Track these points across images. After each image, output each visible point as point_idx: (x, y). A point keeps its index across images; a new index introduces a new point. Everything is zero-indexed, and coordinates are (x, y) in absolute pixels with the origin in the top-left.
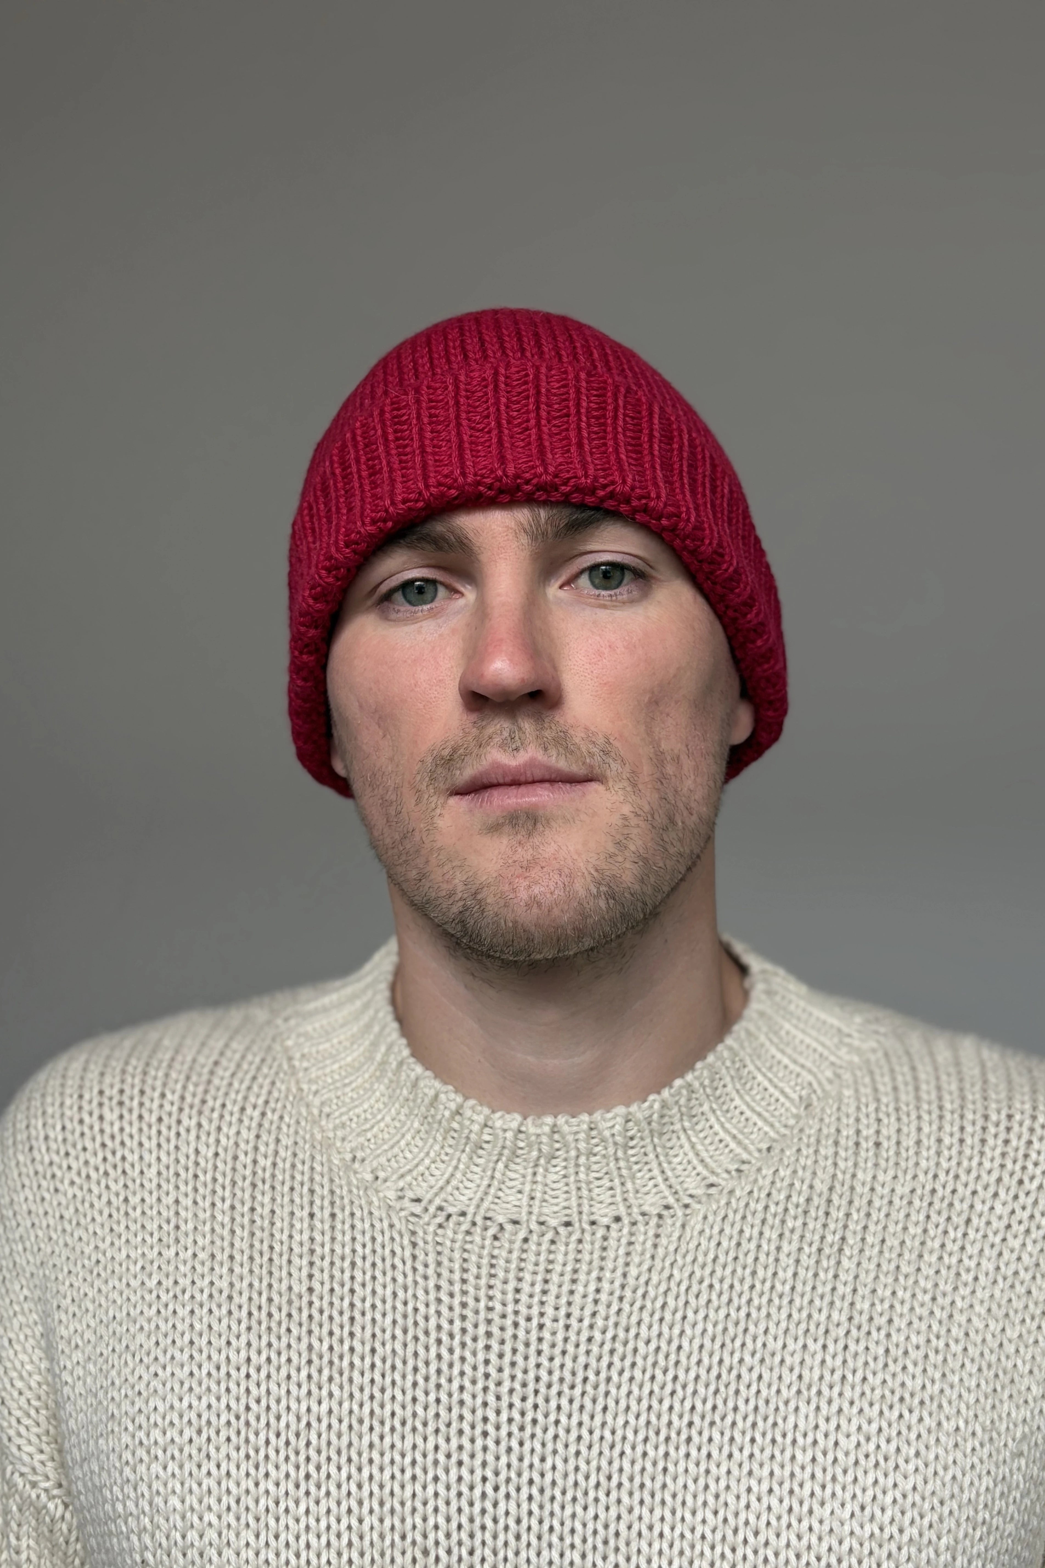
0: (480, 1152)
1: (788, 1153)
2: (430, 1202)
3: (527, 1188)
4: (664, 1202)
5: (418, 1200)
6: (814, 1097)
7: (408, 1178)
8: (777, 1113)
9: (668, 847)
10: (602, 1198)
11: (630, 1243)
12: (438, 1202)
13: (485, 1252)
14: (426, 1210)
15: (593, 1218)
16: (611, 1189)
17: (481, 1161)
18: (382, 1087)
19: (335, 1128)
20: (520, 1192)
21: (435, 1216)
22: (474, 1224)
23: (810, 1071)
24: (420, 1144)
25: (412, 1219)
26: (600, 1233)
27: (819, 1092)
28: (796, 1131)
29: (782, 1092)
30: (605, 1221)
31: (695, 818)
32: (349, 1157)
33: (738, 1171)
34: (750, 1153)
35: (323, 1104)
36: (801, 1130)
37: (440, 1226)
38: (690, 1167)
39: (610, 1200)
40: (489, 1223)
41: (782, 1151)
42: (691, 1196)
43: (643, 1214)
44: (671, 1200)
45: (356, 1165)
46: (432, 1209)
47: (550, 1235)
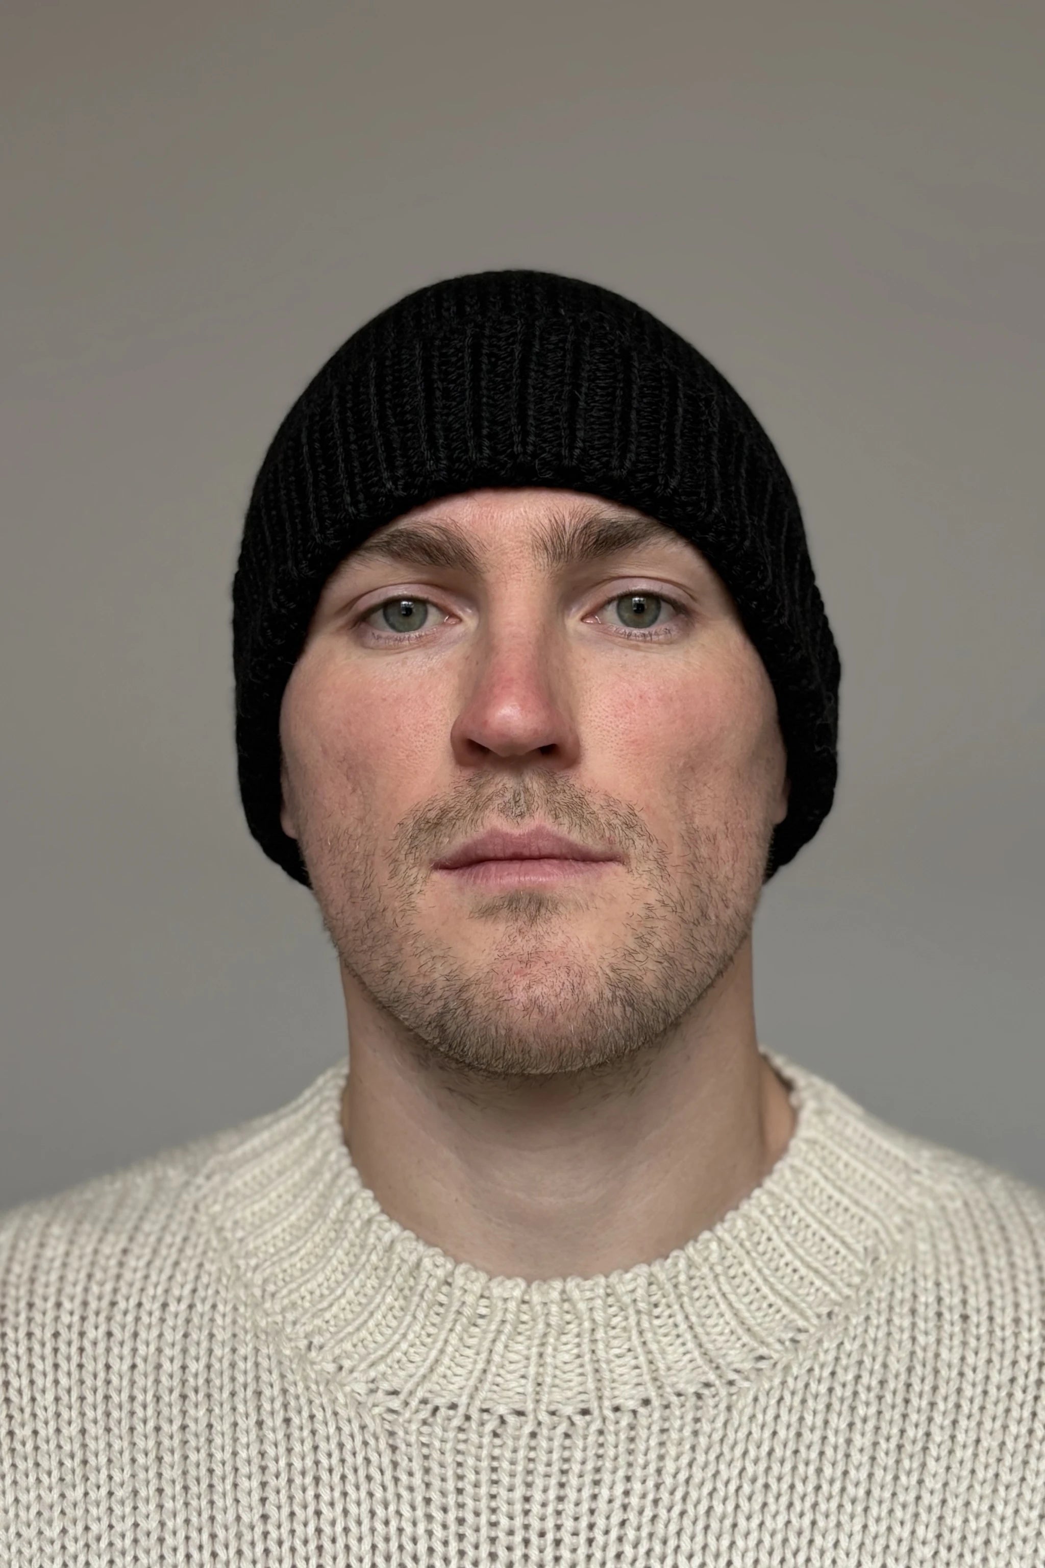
0: (473, 1330)
1: (854, 1321)
2: (411, 1393)
3: (532, 1370)
4: (703, 1379)
5: (395, 1393)
6: (882, 1250)
7: (382, 1367)
8: (838, 1269)
9: (699, 945)
10: (626, 1378)
11: (663, 1431)
12: (420, 1394)
13: (484, 1453)
14: (406, 1404)
15: (617, 1402)
16: (637, 1367)
17: (472, 1342)
18: (340, 1253)
19: (283, 1311)
20: (523, 1377)
21: (417, 1411)
22: (468, 1418)
23: (875, 1216)
24: (394, 1323)
25: (390, 1417)
26: (625, 1420)
27: (888, 1242)
28: (862, 1293)
29: (843, 1242)
30: (632, 1404)
31: (730, 912)
32: (303, 1344)
33: (794, 1341)
34: (806, 1319)
35: (265, 1281)
36: (869, 1292)
37: (425, 1422)
38: (733, 1338)
39: (635, 1381)
40: (486, 1416)
41: (847, 1318)
42: (737, 1371)
43: (679, 1395)
44: (712, 1377)
45: (313, 1354)
46: (414, 1403)
47: (563, 1427)
